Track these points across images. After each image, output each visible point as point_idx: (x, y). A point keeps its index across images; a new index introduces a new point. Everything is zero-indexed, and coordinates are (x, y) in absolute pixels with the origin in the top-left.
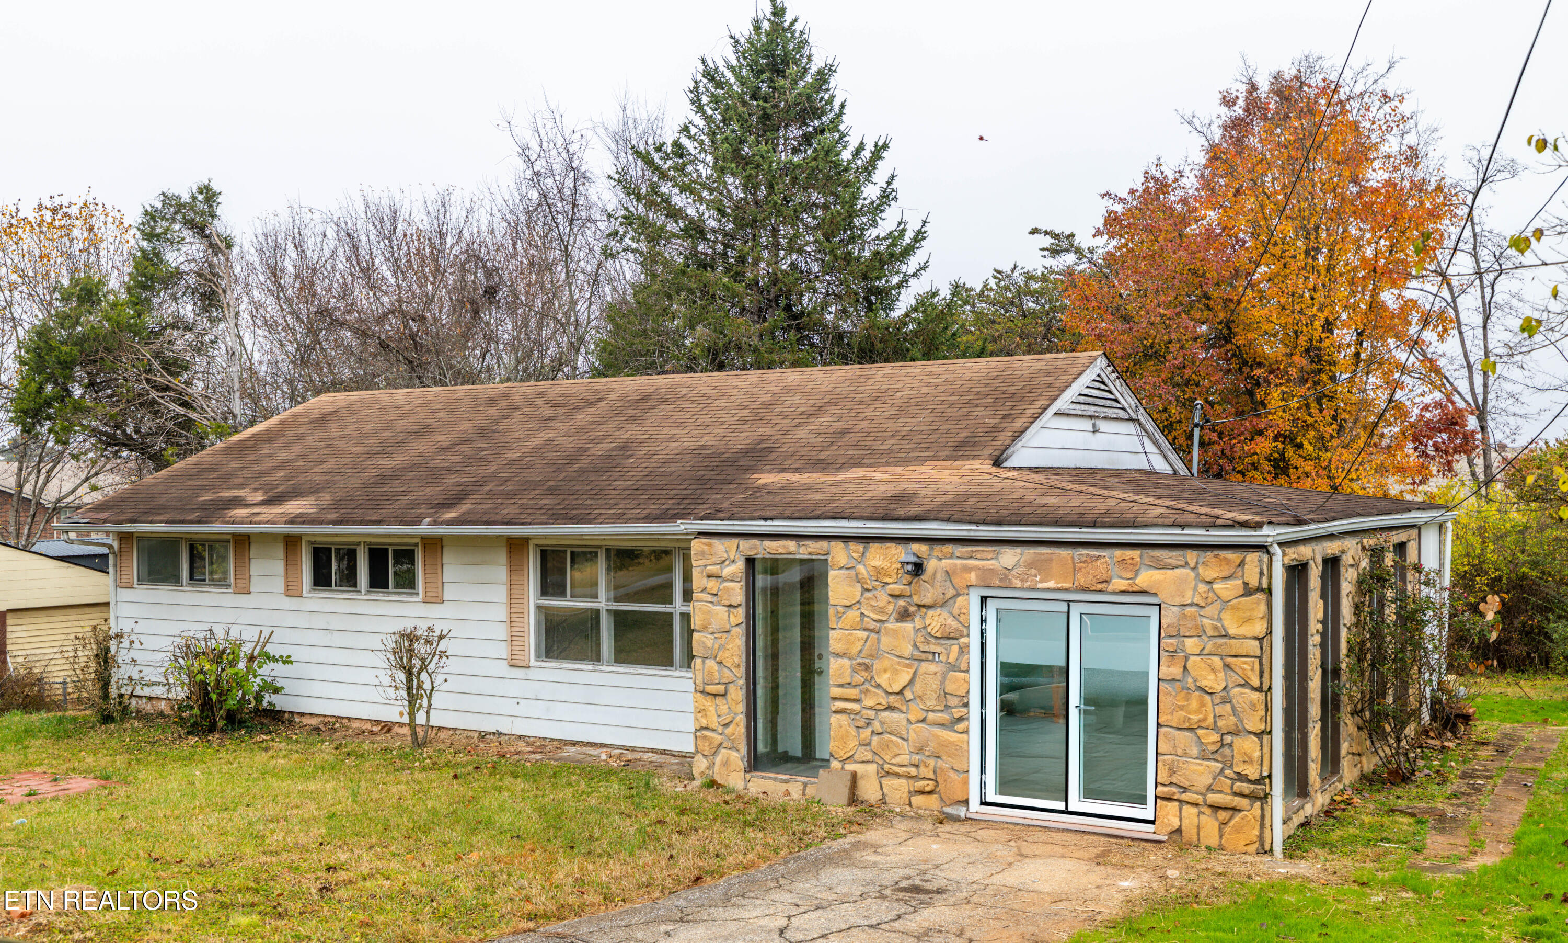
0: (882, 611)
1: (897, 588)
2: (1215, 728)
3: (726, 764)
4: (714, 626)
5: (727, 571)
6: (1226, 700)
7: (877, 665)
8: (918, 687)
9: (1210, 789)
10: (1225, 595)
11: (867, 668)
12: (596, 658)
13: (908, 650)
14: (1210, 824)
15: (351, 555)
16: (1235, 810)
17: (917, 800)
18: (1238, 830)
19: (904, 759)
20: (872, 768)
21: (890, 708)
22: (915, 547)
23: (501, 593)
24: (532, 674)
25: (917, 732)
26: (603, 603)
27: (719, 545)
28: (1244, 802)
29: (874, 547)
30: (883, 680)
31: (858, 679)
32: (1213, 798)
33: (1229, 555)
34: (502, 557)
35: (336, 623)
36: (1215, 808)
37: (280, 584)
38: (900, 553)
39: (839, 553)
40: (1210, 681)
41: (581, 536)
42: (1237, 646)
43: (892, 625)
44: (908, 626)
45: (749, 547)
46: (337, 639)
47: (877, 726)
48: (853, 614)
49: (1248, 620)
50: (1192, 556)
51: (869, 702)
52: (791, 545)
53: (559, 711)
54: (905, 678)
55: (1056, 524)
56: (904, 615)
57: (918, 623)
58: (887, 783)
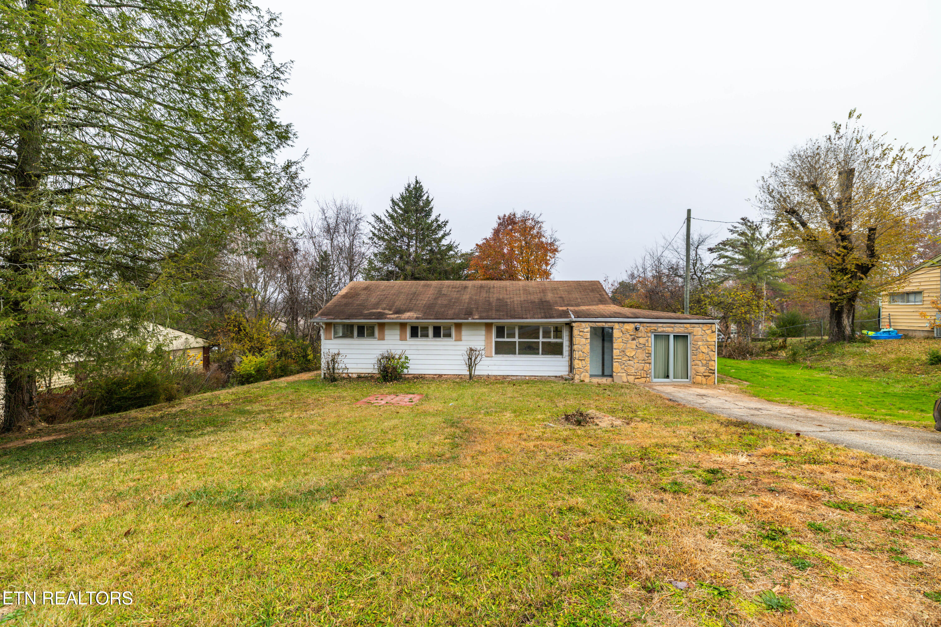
0: (628, 338)
1: (632, 333)
2: (705, 360)
3: (585, 376)
4: (582, 343)
5: (586, 330)
6: (708, 354)
7: (626, 351)
8: (637, 355)
9: (704, 372)
10: (708, 333)
11: (623, 351)
12: (514, 353)
13: (635, 347)
14: (704, 379)
15: (427, 328)
16: (709, 376)
17: (636, 380)
18: (710, 380)
19: (633, 371)
20: (625, 374)
21: (629, 360)
22: (636, 324)
23: (483, 338)
24: (493, 358)
25: (636, 365)
26: (516, 339)
27: (583, 324)
28: (711, 374)
29: (626, 324)
30: (628, 354)
31: (621, 354)
32: (705, 374)
33: (709, 325)
34: (484, 328)
35: (420, 347)
36: (705, 376)
37: (398, 337)
38: (633, 326)
39: (616, 326)
40: (704, 351)
41: (524, 323)
42: (710, 343)
43: (630, 342)
44: (634, 342)
45: (591, 324)
46: (421, 352)
47: (626, 365)
48: (620, 340)
49: (712, 338)
50: (701, 325)
51: (624, 359)
52: (604, 324)
53: (503, 368)
54: (634, 353)
56: (633, 339)
57: (637, 341)
58: (629, 377)
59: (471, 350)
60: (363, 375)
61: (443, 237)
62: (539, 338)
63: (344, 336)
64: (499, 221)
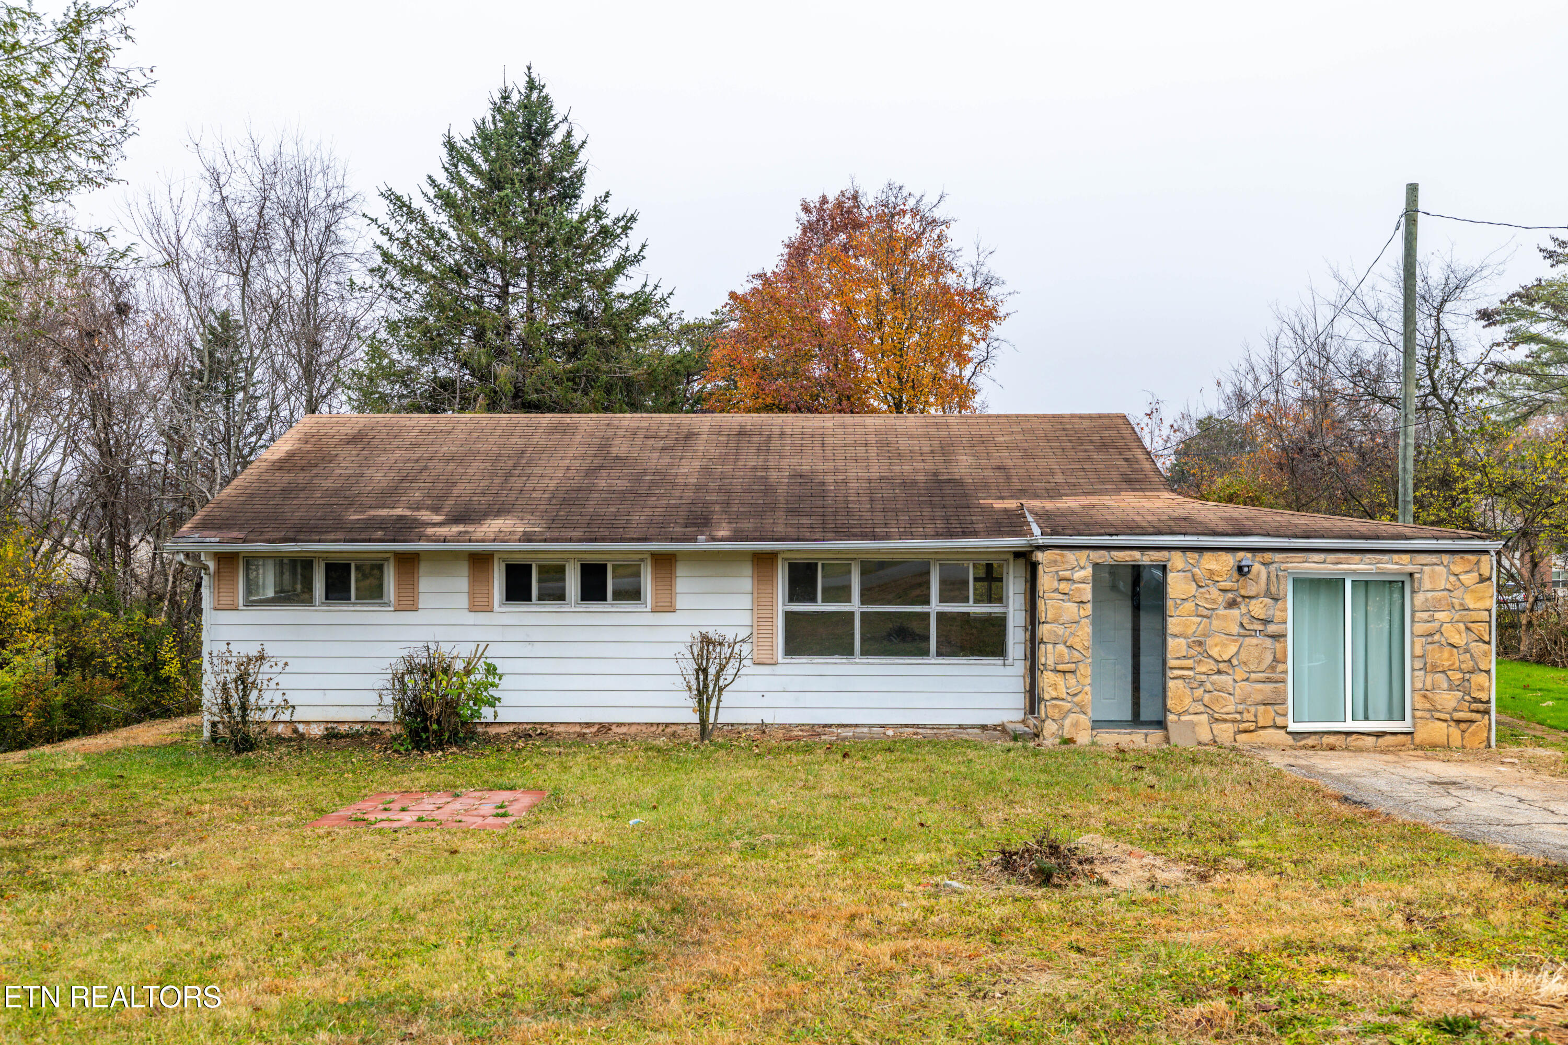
0: (1214, 601)
1: (1228, 585)
2: (1461, 670)
3: (1076, 725)
4: (1065, 618)
5: (1078, 575)
6: (1467, 651)
7: (1209, 642)
8: (1243, 656)
9: (1455, 710)
10: (1467, 583)
11: (1200, 643)
13: (1235, 629)
14: (1455, 732)
15: (560, 571)
16: (1472, 721)
17: (1239, 737)
18: (1473, 734)
19: (1231, 708)
20: (1204, 717)
21: (1219, 672)
22: (1241, 554)
23: (746, 601)
24: (778, 669)
25: (1242, 689)
26: (855, 606)
27: (1070, 555)
28: (1478, 716)
29: (1207, 555)
30: (1214, 652)
31: (1192, 652)
32: (1458, 715)
33: (1470, 557)
34: (748, 570)
35: (536, 634)
36: (1458, 722)
37: (464, 601)
38: (1229, 560)
39: (1177, 560)
40: (1456, 639)
41: (878, 551)
42: (1475, 616)
43: (1222, 612)
44: (1235, 612)
45: (1096, 556)
46: (539, 650)
47: (1209, 686)
48: (1190, 605)
49: (1481, 599)
50: (1446, 558)
51: (1203, 669)
52: (1137, 554)
53: (809, 700)
54: (1233, 649)
55: (1351, 537)
56: (1232, 604)
57: (1244, 609)
58: (1217, 727)
59: (706, 640)
60: (343, 728)
61: (619, 267)
62: (927, 602)
63: (285, 597)
64: (804, 217)
